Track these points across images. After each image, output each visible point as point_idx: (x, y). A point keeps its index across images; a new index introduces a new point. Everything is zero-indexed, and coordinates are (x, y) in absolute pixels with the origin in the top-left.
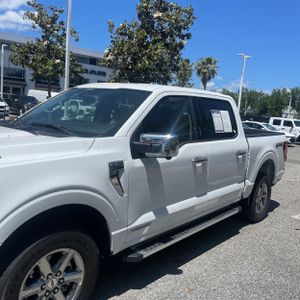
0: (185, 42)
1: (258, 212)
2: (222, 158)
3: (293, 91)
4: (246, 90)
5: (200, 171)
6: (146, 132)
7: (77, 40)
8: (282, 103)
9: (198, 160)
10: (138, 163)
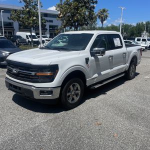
0: (95, 5)
1: (131, 76)
2: (118, 56)
3: (146, 23)
4: (123, 24)
5: (111, 60)
6: (95, 48)
7: (42, 7)
8: (141, 30)
9: (110, 57)
10: (93, 58)
